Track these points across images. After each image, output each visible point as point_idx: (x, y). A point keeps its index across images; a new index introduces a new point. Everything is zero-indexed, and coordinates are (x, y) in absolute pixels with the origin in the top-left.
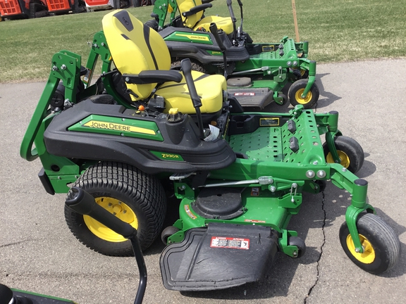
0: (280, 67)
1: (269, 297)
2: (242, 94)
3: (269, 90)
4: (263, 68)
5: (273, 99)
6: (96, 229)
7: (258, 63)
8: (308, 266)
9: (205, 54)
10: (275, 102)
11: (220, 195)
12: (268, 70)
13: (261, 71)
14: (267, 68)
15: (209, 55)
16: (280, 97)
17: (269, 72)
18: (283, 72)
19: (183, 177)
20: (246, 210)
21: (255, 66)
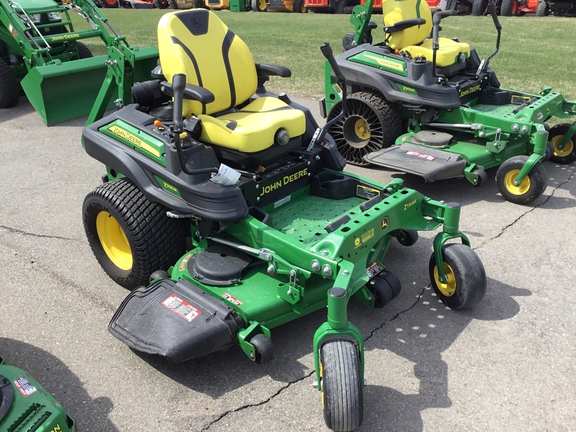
0: (499, 130)
1: (199, 391)
2: (417, 154)
3: (460, 159)
4: (473, 126)
5: (463, 172)
6: (109, 247)
7: (469, 116)
8: (274, 382)
9: (393, 88)
10: (465, 178)
11: (223, 255)
12: (481, 130)
13: (469, 129)
14: (479, 126)
15: (399, 90)
16: (476, 173)
17: (481, 134)
18: (503, 138)
19: (177, 216)
20: (240, 284)
21: (465, 120)
